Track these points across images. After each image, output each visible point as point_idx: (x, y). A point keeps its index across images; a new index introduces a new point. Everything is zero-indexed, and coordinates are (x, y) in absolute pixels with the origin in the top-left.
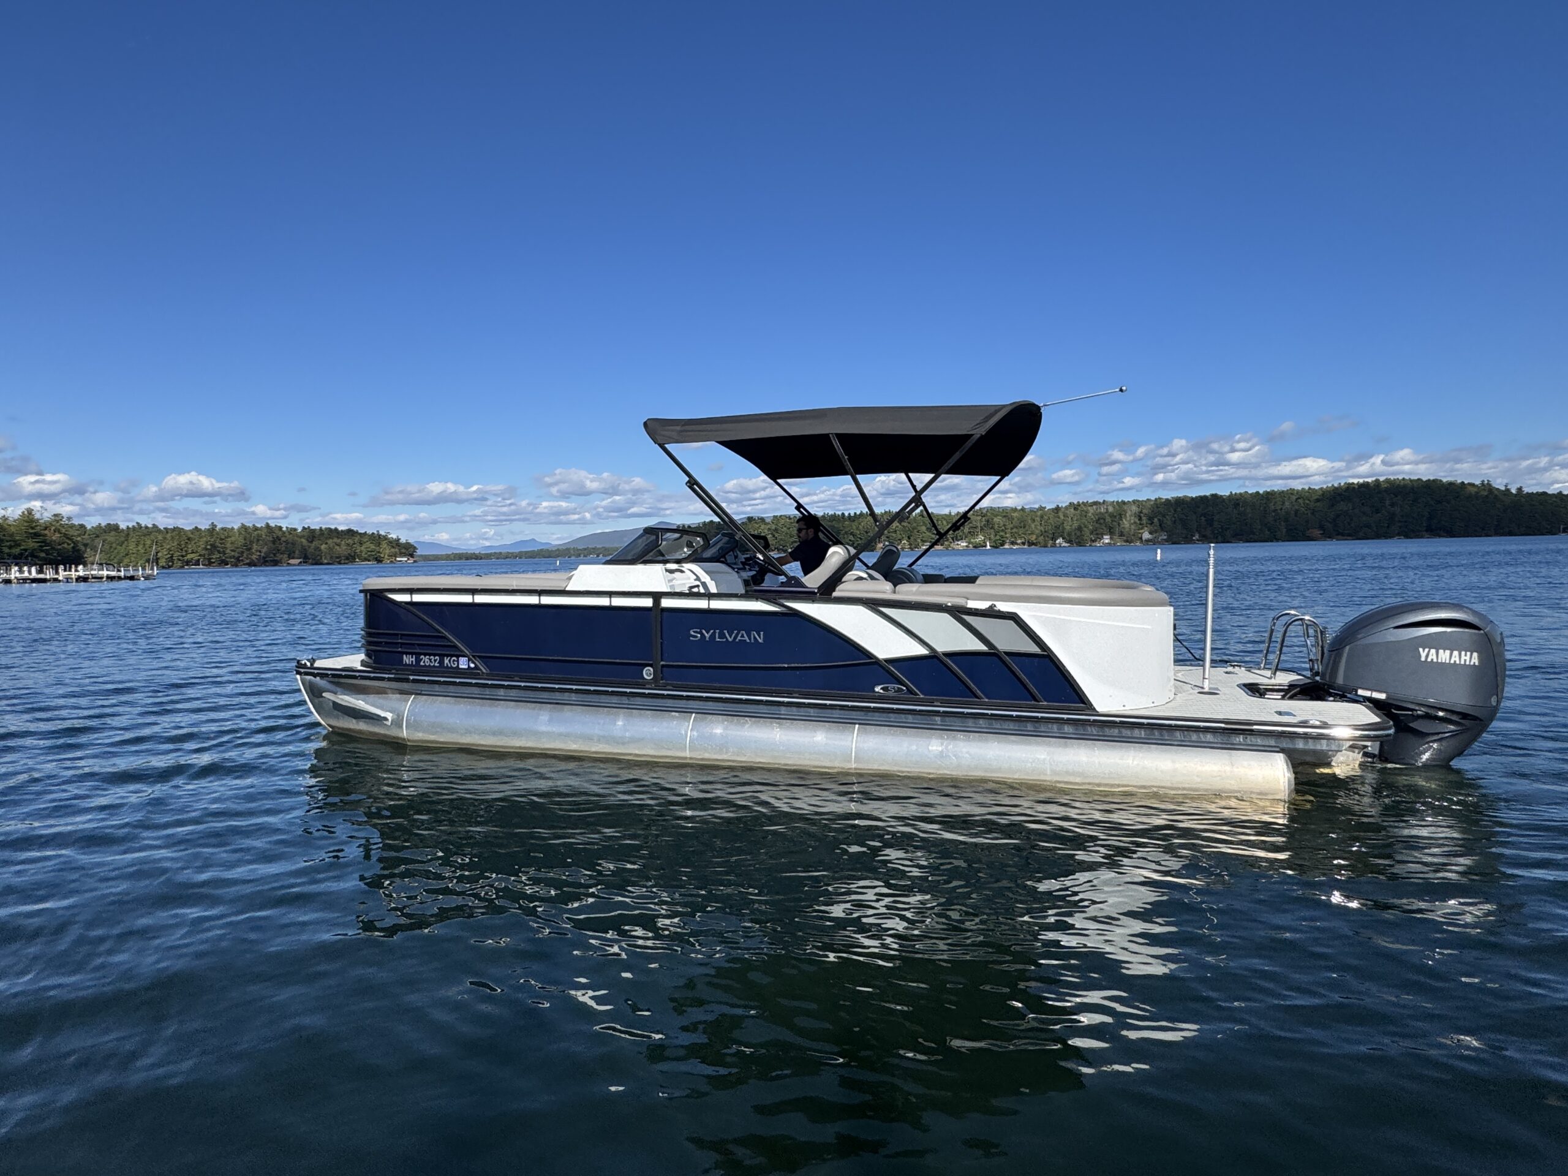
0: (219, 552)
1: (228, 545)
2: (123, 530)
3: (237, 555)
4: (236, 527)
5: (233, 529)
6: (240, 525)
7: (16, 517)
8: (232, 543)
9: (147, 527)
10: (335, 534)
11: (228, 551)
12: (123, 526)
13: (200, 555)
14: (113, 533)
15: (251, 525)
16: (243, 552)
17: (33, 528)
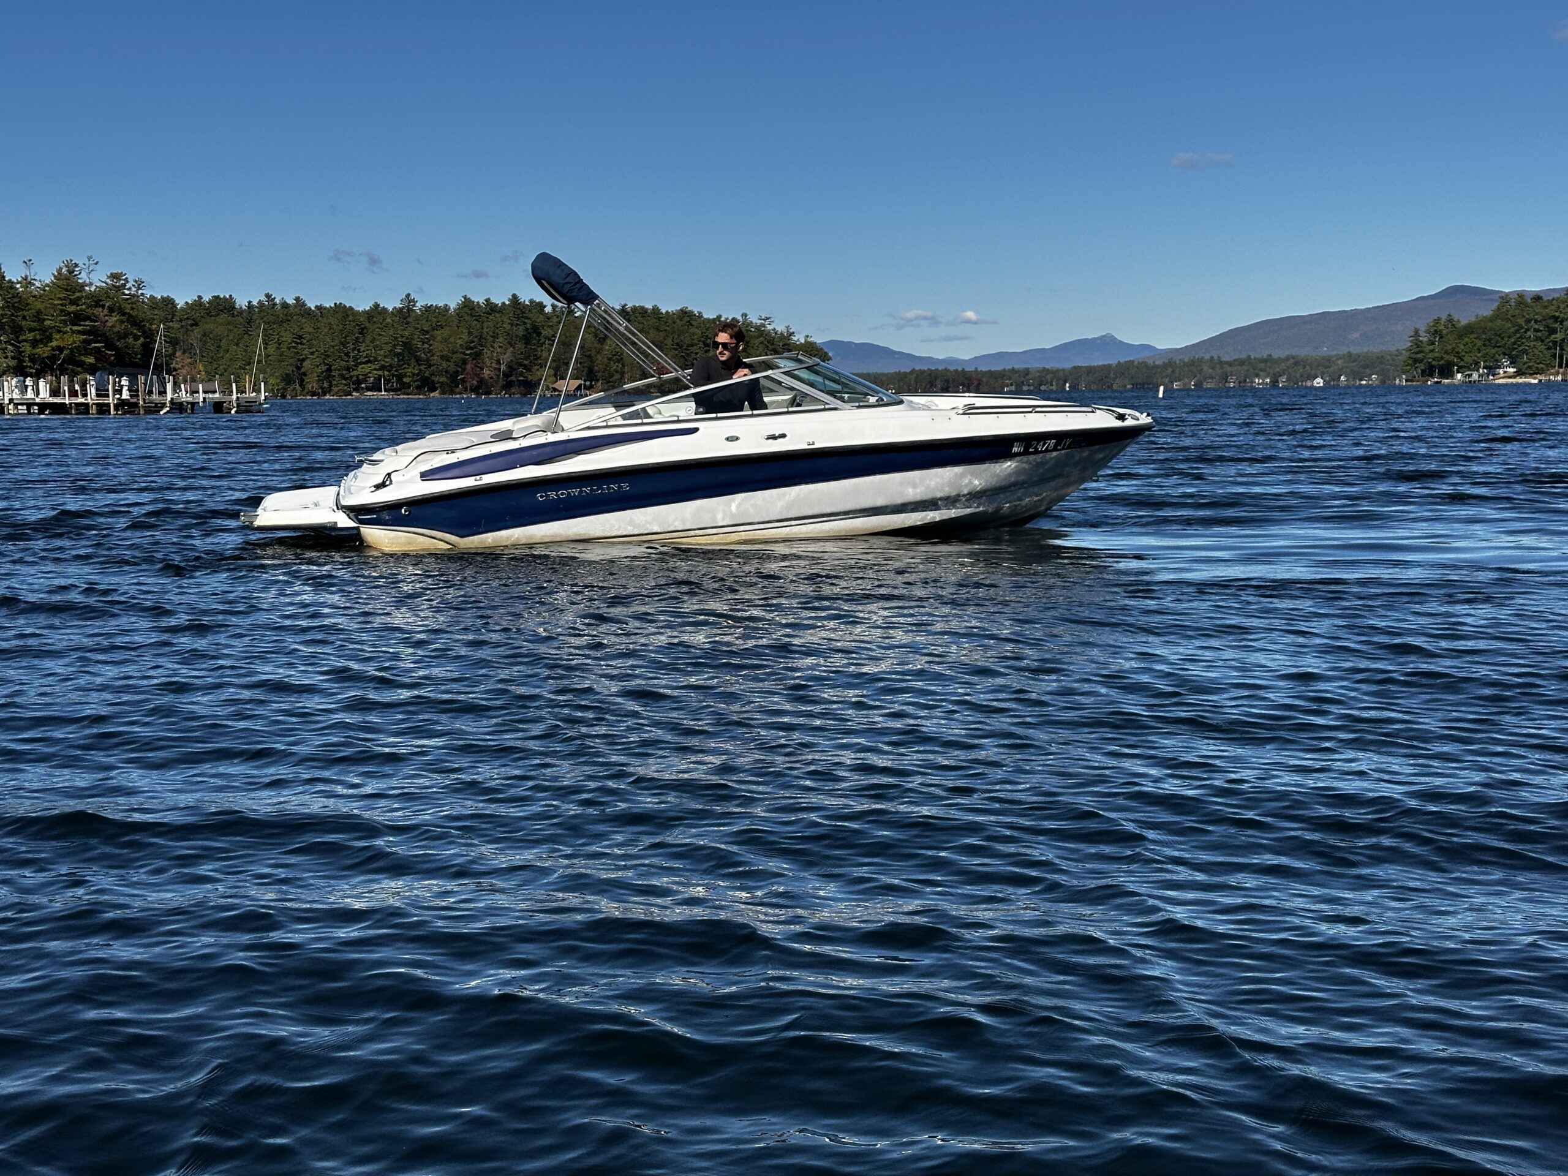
0: (418, 360)
1: (437, 346)
2: (241, 312)
3: (452, 367)
4: (453, 306)
5: (446, 308)
6: (460, 300)
7: (48, 279)
8: (446, 340)
9: (285, 305)
10: (653, 321)
11: (436, 359)
12: (241, 302)
13: (382, 368)
14: (223, 317)
15: (482, 300)
16: (465, 362)
17: (74, 302)
